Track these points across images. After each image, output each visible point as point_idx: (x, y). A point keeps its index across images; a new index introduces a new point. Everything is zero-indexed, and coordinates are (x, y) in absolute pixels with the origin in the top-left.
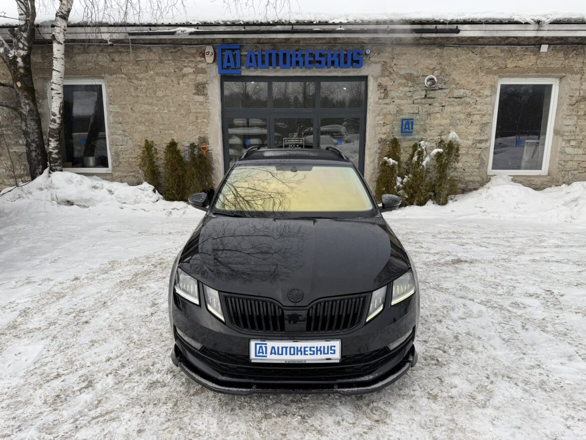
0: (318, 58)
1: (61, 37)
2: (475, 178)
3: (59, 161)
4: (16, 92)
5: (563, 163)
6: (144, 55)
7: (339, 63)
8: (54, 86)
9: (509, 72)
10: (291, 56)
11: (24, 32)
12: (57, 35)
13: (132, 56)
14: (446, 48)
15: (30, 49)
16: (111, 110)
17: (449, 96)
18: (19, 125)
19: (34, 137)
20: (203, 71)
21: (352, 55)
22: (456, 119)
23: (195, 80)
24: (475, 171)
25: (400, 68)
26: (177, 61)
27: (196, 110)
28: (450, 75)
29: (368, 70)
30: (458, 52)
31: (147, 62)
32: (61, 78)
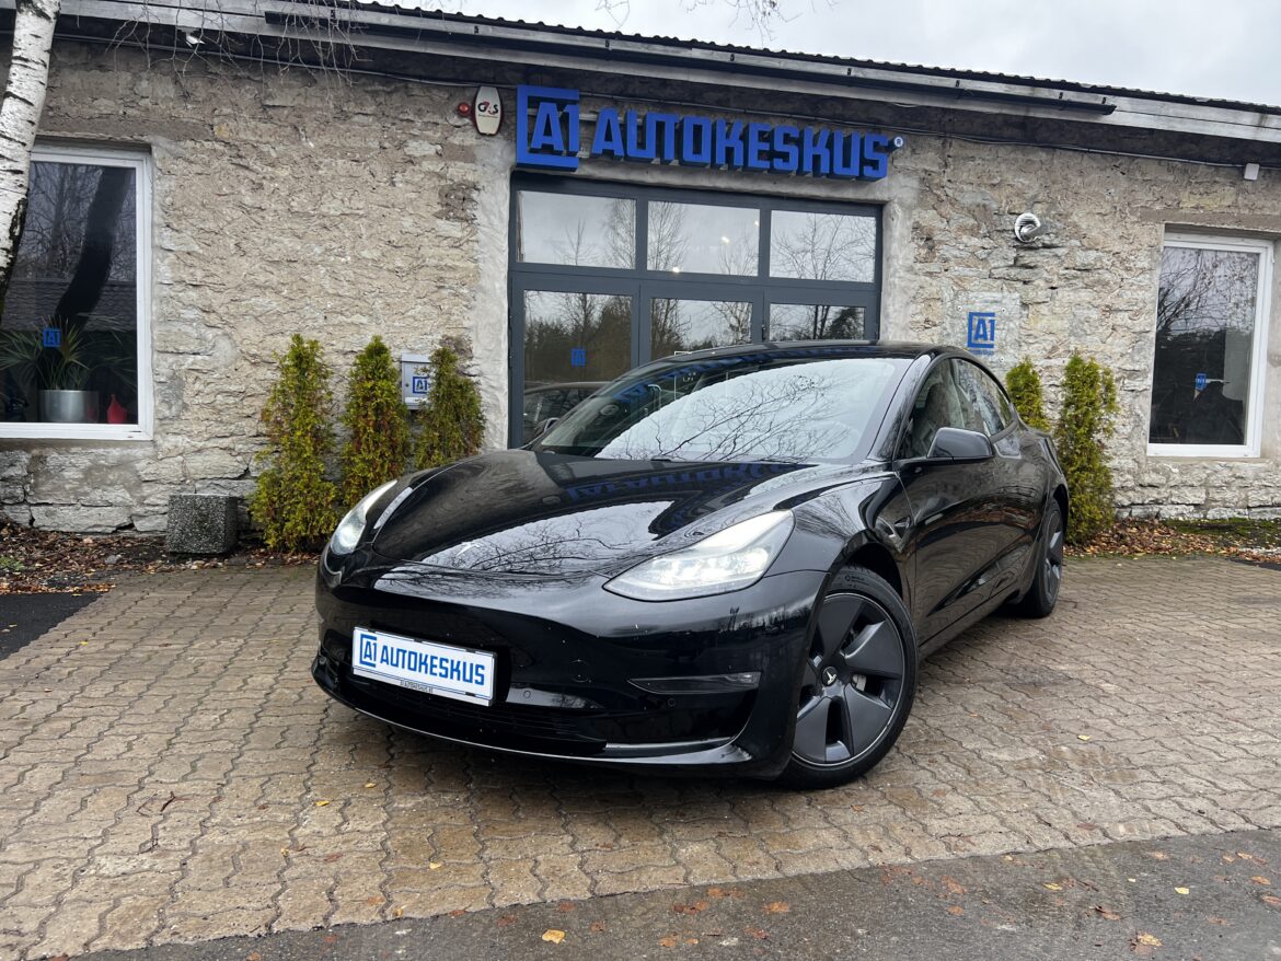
0: (779, 146)
6: (285, 92)
9: (1185, 216)
10: (714, 134)
13: (247, 94)
14: (1058, 151)
16: (167, 245)
17: (1065, 265)
20: (467, 155)
21: (862, 147)
22: (1082, 319)
23: (441, 177)
24: (1123, 445)
25: (962, 191)
26: (392, 121)
27: (442, 259)
28: (1067, 216)
29: (889, 189)
30: (1084, 164)
31: (298, 112)
32: (33, 123)
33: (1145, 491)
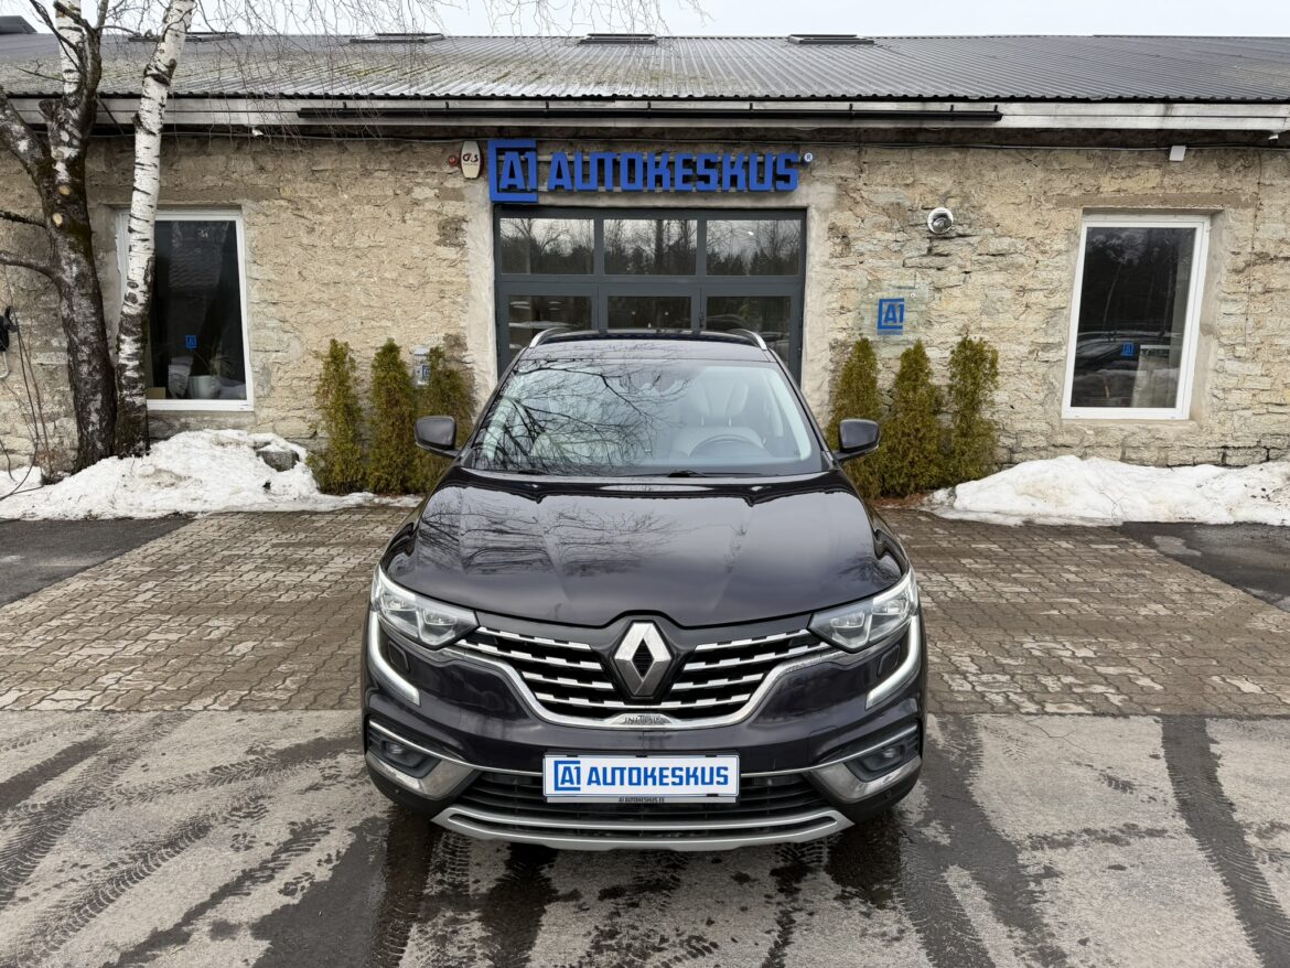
0: (701, 170)
1: (152, 121)
2: (1035, 425)
3: (140, 385)
4: (50, 236)
5: (1221, 395)
6: (327, 160)
7: (747, 180)
8: (134, 224)
9: (1105, 199)
10: (645, 165)
11: (72, 108)
12: (145, 116)
13: (300, 164)
14: (972, 151)
15: (84, 144)
16: (255, 276)
17: (979, 252)
18: (54, 306)
19: (86, 332)
20: (457, 195)
21: (775, 164)
22: (995, 299)
23: (439, 214)
24: (1036, 410)
25: (876, 193)
26: (401, 173)
27: (441, 276)
28: (980, 208)
29: (807, 196)
30: (998, 160)
31: (336, 173)
32: (151, 206)
33: (1058, 450)
